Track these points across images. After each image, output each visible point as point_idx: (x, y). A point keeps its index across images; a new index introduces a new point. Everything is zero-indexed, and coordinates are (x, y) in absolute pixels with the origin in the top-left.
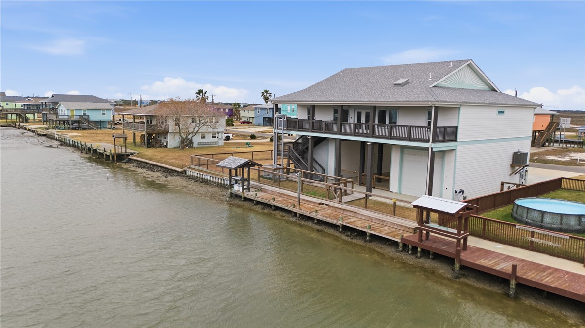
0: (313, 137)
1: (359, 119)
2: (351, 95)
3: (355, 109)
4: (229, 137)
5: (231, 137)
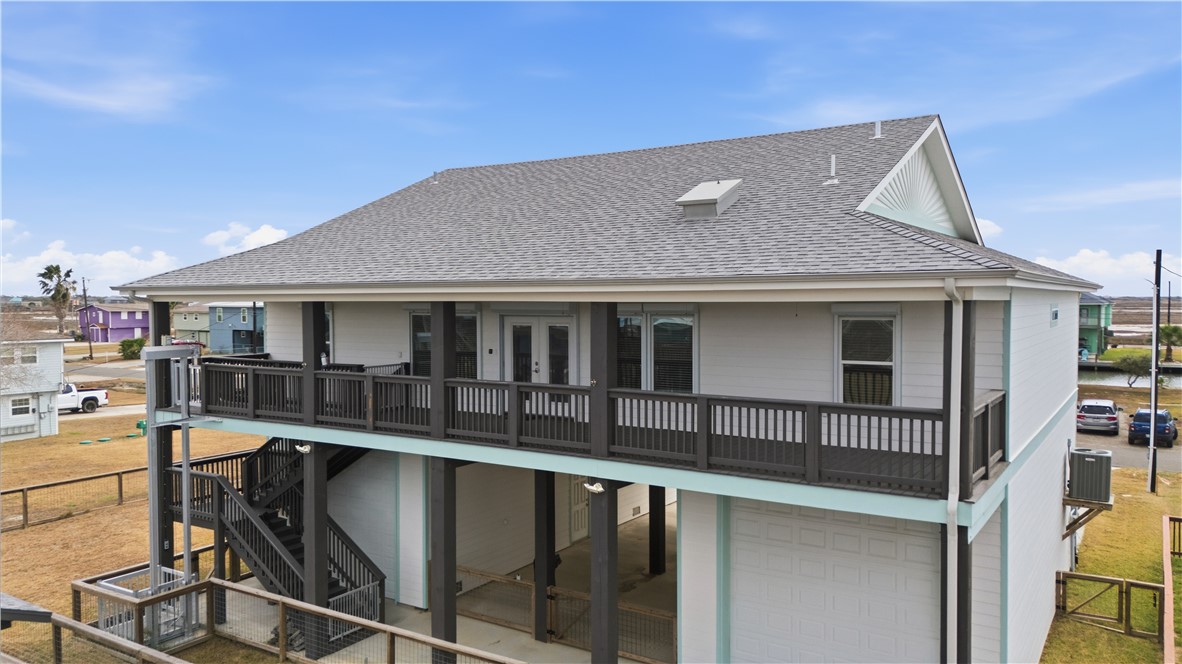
0: (319, 447)
1: (523, 369)
2: (490, 255)
3: (502, 318)
4: (95, 399)
5: (102, 400)
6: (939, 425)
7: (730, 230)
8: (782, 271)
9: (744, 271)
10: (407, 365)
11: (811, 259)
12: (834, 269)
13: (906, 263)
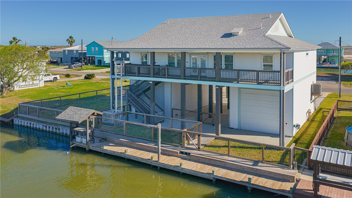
2: (193, 43)
3: (190, 55)
6: (279, 73)
7: (242, 38)
8: (253, 47)
9: (247, 47)
10: (167, 65)
11: (258, 45)
12: (262, 47)
13: (274, 46)
